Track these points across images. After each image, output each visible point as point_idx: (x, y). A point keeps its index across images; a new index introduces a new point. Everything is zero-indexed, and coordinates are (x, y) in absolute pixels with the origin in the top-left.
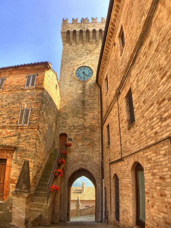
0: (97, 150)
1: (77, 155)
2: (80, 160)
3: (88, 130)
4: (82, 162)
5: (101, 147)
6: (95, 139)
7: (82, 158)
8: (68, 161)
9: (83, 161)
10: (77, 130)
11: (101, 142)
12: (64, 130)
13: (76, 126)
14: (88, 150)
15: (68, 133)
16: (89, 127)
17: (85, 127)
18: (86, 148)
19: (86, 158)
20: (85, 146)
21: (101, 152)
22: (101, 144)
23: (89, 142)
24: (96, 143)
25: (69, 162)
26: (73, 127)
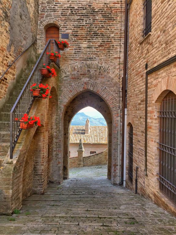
0: (116, 56)
1: (79, 66)
2: (84, 75)
3: (99, 17)
4: (88, 79)
5: (123, 50)
6: (113, 35)
7: (89, 71)
8: (63, 76)
9: (90, 77)
10: (79, 18)
11: (123, 41)
12: (53, 17)
13: (76, 7)
14: (98, 56)
15: (60, 23)
16: (101, 10)
17: (93, 10)
18: (95, 52)
19: (95, 71)
20: (94, 50)
21: (122, 60)
22: (123, 45)
23: (100, 40)
24: (115, 44)
25: (65, 78)
26: (70, 12)
